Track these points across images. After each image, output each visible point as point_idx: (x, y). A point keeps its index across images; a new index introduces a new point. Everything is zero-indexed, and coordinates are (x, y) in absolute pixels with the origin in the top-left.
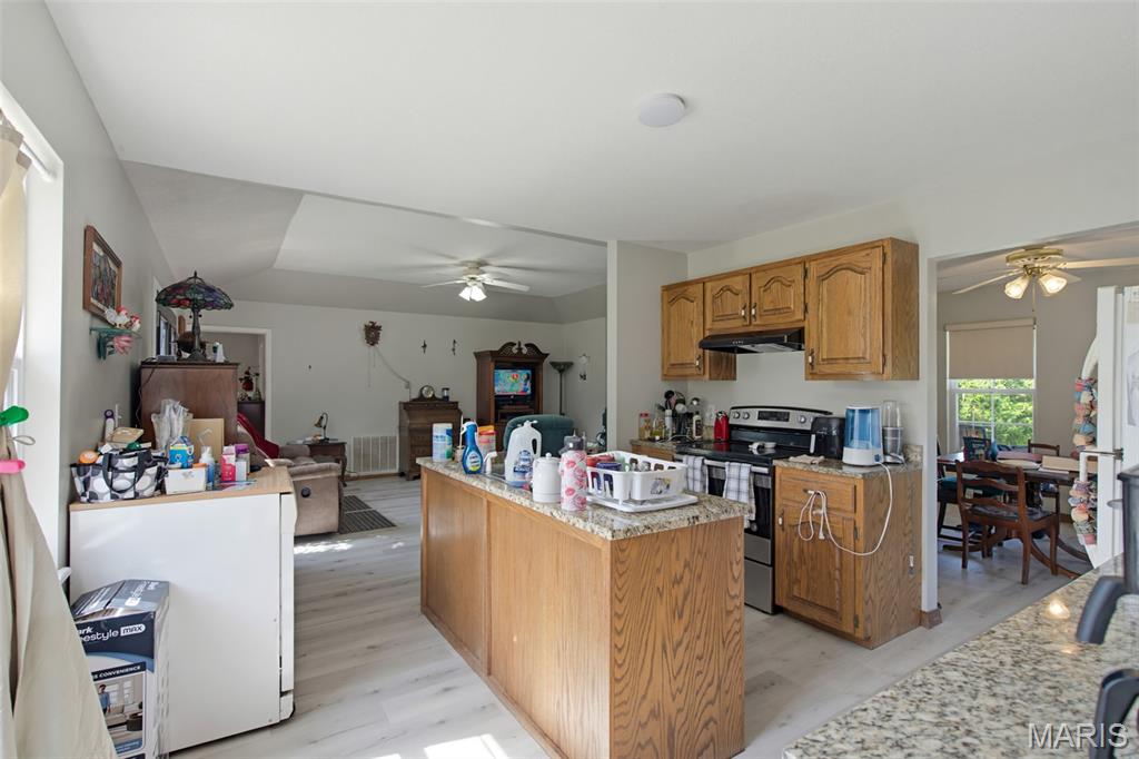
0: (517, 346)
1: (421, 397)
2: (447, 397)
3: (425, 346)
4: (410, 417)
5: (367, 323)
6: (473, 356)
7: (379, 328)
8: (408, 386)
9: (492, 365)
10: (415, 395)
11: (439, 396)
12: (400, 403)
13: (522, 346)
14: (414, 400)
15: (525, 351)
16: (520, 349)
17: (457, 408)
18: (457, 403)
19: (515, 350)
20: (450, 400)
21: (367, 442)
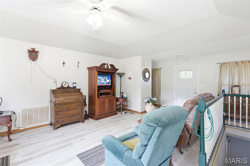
0: (106, 65)
1: (62, 87)
2: (76, 87)
3: (64, 63)
4: (55, 97)
5: (30, 49)
6: (87, 69)
7: (37, 52)
8: (55, 82)
9: (96, 73)
10: (59, 86)
11: (71, 86)
12: (51, 90)
13: (109, 65)
14: (58, 88)
15: (110, 67)
16: (108, 66)
17: (80, 92)
18: (80, 89)
19: (106, 67)
20: (77, 88)
21: (30, 110)
